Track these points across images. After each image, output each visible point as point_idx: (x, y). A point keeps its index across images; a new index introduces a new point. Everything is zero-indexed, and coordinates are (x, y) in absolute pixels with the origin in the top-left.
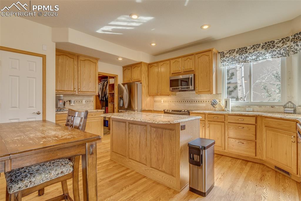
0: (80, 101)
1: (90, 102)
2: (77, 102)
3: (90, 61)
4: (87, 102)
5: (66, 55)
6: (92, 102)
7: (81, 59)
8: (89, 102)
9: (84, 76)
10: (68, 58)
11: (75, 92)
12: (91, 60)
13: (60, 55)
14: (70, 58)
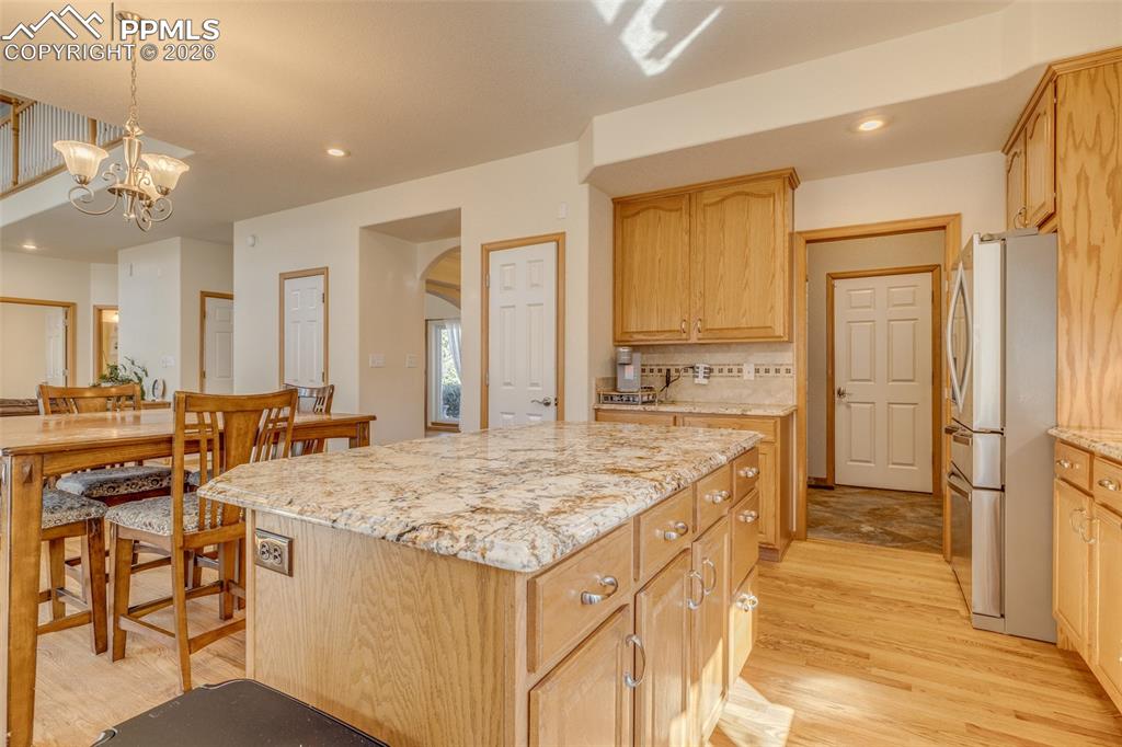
0: (735, 369)
1: (777, 371)
2: (721, 371)
3: (747, 194)
4: (762, 372)
5: (655, 208)
6: (788, 371)
7: (705, 201)
8: (772, 372)
9: (721, 264)
10: (661, 212)
11: (684, 336)
12: (747, 190)
13: (638, 213)
14: (668, 213)
